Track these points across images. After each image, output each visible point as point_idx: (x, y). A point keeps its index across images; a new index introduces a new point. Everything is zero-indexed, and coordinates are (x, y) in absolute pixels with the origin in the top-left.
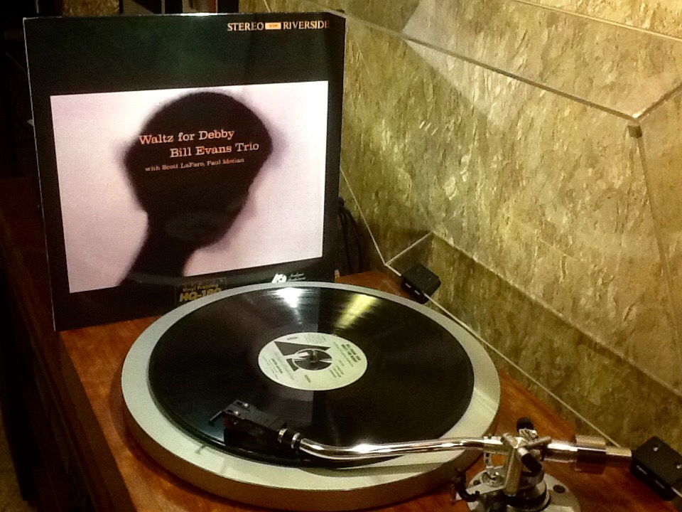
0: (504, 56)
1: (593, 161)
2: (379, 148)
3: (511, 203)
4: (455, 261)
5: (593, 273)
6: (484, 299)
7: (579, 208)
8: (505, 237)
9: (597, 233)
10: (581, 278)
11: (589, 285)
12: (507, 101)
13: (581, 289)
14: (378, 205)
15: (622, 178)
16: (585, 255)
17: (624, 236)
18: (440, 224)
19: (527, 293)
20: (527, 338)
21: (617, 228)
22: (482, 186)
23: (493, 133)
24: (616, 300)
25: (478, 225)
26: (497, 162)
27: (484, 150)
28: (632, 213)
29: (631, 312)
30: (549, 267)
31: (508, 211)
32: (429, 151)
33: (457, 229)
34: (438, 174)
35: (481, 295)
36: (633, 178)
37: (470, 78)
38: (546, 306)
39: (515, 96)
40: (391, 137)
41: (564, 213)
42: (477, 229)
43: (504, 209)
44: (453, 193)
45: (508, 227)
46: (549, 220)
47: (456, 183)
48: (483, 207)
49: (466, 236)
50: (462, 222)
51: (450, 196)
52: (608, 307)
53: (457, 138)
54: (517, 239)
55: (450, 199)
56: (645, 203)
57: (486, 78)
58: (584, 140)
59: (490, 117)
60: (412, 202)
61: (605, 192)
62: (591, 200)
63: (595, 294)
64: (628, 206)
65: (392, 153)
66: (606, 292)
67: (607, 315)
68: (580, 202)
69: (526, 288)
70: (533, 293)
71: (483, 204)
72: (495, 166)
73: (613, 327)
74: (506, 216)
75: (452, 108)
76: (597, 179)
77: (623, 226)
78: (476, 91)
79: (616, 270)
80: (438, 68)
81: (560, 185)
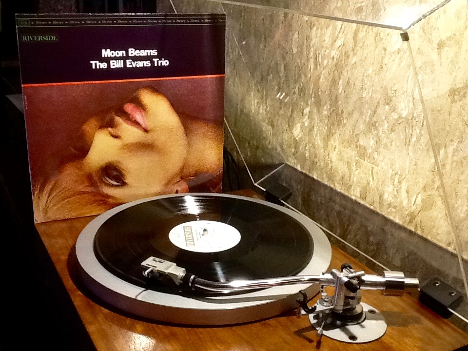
0: (329, 41)
1: (388, 101)
2: (251, 111)
3: (336, 136)
4: (301, 181)
5: (392, 176)
6: (321, 204)
7: (381, 133)
8: (334, 160)
9: (393, 147)
10: (384, 180)
11: (390, 184)
12: (332, 68)
13: (384, 188)
14: (250, 150)
15: (407, 109)
16: (386, 165)
17: (410, 148)
18: (290, 156)
19: (349, 196)
20: (350, 227)
21: (406, 142)
22: (318, 127)
23: (323, 91)
24: (407, 192)
25: (316, 154)
26: (327, 110)
27: (318, 104)
28: (414, 132)
29: (418, 199)
30: (363, 176)
31: (335, 141)
32: (282, 109)
33: (303, 159)
34: (289, 124)
35: (319, 201)
36: (414, 108)
37: (308, 57)
38: (362, 202)
39: (336, 65)
40: (258, 103)
41: (371, 138)
42: (316, 157)
43: (332, 141)
44: (299, 135)
45: (335, 153)
46: (362, 144)
47: (301, 128)
48: (319, 141)
49: (308, 163)
50: (306, 153)
51: (297, 137)
52: (402, 198)
53: (300, 98)
54: (341, 159)
55: (297, 139)
56: (423, 123)
57: (318, 55)
58: (382, 87)
59: (321, 80)
60: (272, 145)
61: (397, 120)
62: (388, 126)
63: (394, 190)
64: (412, 127)
65: (259, 113)
66: (401, 188)
67: (402, 203)
68: (381, 129)
69: (349, 192)
70: (354, 195)
71: (319, 139)
72: (326, 113)
73: (406, 210)
74: (334, 145)
75: (296, 78)
76: (391, 112)
77: (409, 141)
78: (311, 65)
79: (407, 172)
80: (287, 53)
81: (368, 120)
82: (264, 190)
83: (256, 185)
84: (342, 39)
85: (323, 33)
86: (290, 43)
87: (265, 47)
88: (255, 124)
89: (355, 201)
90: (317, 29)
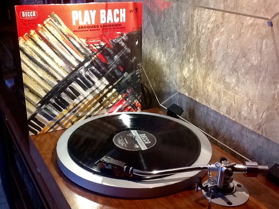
0: (206, 18)
1: (244, 55)
2: (155, 59)
3: (211, 76)
4: (188, 102)
5: (247, 101)
6: (202, 116)
7: (240, 75)
8: (210, 90)
9: (248, 84)
10: (242, 103)
11: (245, 106)
12: (208, 35)
13: (242, 108)
14: (156, 83)
15: (257, 61)
16: (243, 94)
17: (259, 84)
18: (181, 88)
19: (220, 112)
20: (220, 131)
21: (256, 81)
22: (199, 70)
23: (202, 48)
24: (257, 111)
25: (198, 86)
27: (199, 56)
28: (261, 75)
29: (263, 115)
30: (228, 100)
31: (210, 79)
32: (176, 59)
33: (189, 90)
34: (180, 67)
35: (200, 115)
36: (262, 60)
37: (192, 27)
38: (227, 116)
39: (211, 32)
40: (160, 55)
41: (234, 78)
42: (198, 88)
43: (208, 79)
44: (187, 75)
45: (210, 85)
46: (227, 81)
47: (188, 70)
48: (200, 79)
49: (193, 92)
50: (191, 86)
51: (186, 76)
52: (254, 114)
53: (187, 52)
54: (214, 89)
55: (186, 77)
56: (267, 70)
57: (199, 26)
58: (240, 47)
59: (201, 42)
60: (170, 80)
61: (250, 67)
62: (245, 71)
63: (248, 109)
64: (260, 71)
65: (161, 61)
66: (252, 108)
67: (253, 118)
68: (240, 72)
69: (219, 110)
70: (222, 112)
71: (199, 77)
72: (204, 61)
73: (256, 122)
74: (209, 81)
75: (185, 40)
76: (247, 62)
77: (258, 80)
78: (195, 32)
79: (256, 98)
80: (178, 25)
81: (231, 67)
82: (166, 108)
83: (161, 105)
84: (215, 17)
85: (202, 12)
86: (180, 18)
87: (164, 20)
88: (158, 68)
89: (223, 115)
90: (198, 10)
